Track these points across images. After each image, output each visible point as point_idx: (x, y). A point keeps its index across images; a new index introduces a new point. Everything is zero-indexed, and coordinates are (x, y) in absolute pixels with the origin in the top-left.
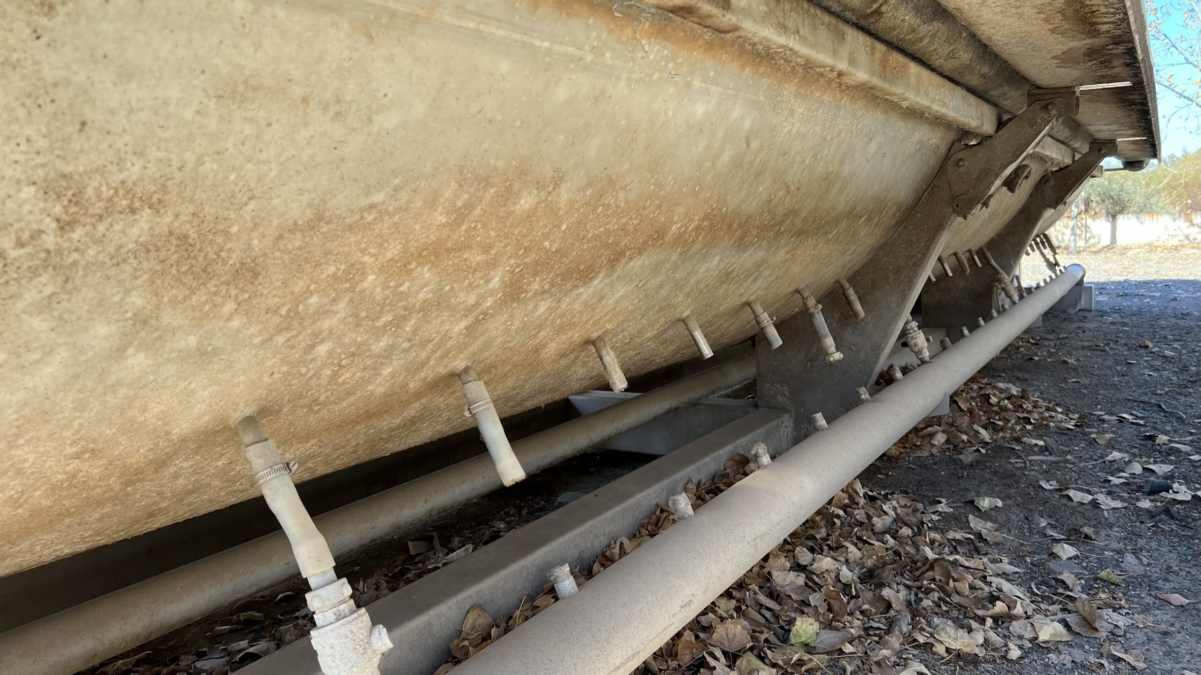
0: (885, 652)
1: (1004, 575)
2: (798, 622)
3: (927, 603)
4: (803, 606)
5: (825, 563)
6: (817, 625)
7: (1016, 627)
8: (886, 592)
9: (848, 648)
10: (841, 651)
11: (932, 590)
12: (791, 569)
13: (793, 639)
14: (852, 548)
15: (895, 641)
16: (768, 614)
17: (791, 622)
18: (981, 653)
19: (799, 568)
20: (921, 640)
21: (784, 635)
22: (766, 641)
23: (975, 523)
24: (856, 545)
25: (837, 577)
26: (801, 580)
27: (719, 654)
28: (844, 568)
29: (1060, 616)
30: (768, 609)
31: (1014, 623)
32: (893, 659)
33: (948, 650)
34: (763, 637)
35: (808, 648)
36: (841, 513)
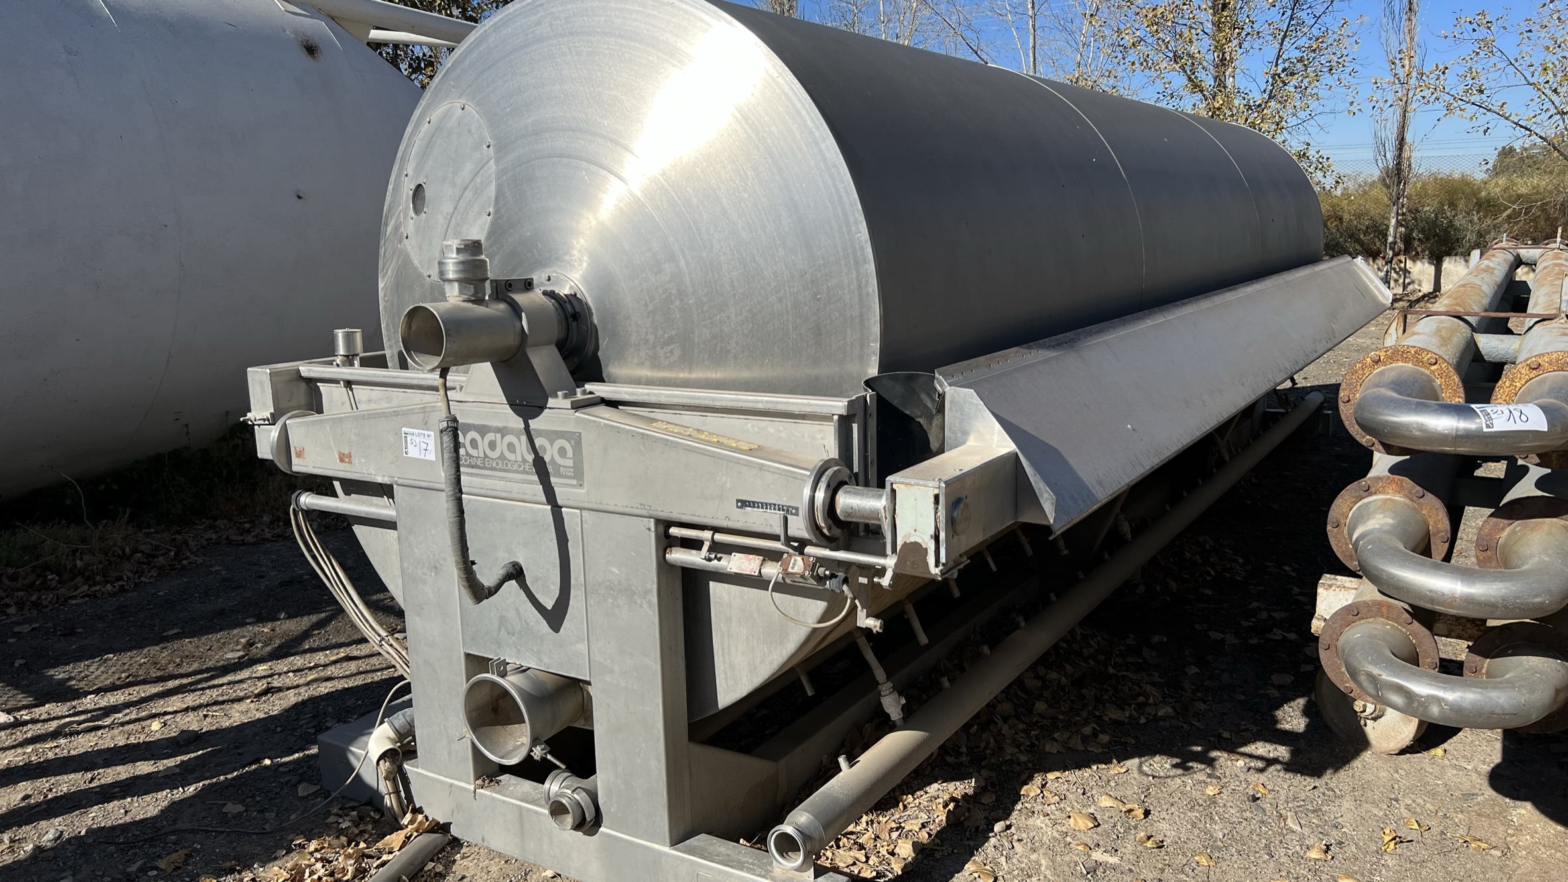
0: (1078, 718)
1: (1153, 684)
2: (1037, 704)
3: (1106, 697)
4: (1040, 697)
5: (1053, 675)
6: (1046, 705)
7: (1148, 709)
8: (1084, 691)
9: (1061, 717)
10: (1057, 718)
11: (1109, 690)
12: (1035, 678)
13: (1034, 712)
14: (1068, 667)
15: (1084, 714)
16: (1022, 701)
17: (1034, 704)
18: (1126, 721)
19: (1037, 677)
20: (1097, 714)
21: (1030, 711)
22: (1021, 712)
23: (1146, 652)
24: (1071, 665)
25: (1059, 682)
26: (1039, 684)
27: (999, 717)
28: (1063, 677)
29: (1173, 704)
30: (1021, 698)
31: (1148, 707)
32: (1082, 722)
33: (1110, 719)
34: (1020, 710)
35: (1040, 715)
36: (1065, 645)
